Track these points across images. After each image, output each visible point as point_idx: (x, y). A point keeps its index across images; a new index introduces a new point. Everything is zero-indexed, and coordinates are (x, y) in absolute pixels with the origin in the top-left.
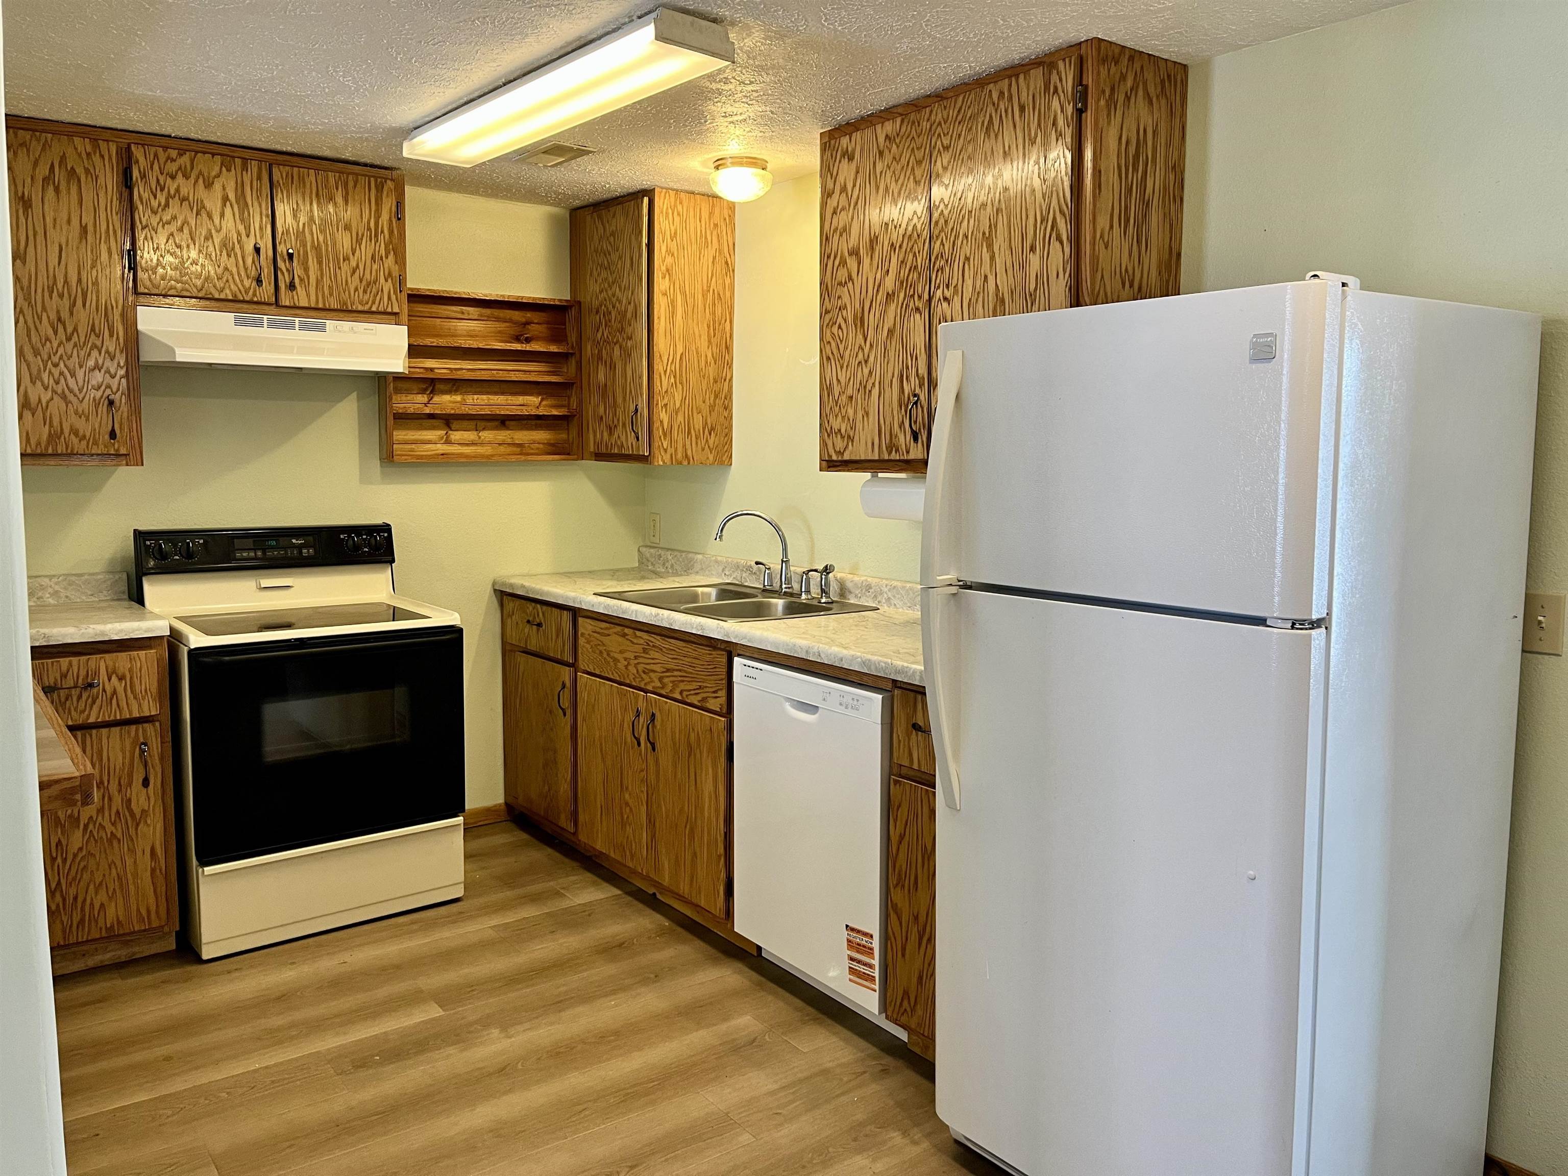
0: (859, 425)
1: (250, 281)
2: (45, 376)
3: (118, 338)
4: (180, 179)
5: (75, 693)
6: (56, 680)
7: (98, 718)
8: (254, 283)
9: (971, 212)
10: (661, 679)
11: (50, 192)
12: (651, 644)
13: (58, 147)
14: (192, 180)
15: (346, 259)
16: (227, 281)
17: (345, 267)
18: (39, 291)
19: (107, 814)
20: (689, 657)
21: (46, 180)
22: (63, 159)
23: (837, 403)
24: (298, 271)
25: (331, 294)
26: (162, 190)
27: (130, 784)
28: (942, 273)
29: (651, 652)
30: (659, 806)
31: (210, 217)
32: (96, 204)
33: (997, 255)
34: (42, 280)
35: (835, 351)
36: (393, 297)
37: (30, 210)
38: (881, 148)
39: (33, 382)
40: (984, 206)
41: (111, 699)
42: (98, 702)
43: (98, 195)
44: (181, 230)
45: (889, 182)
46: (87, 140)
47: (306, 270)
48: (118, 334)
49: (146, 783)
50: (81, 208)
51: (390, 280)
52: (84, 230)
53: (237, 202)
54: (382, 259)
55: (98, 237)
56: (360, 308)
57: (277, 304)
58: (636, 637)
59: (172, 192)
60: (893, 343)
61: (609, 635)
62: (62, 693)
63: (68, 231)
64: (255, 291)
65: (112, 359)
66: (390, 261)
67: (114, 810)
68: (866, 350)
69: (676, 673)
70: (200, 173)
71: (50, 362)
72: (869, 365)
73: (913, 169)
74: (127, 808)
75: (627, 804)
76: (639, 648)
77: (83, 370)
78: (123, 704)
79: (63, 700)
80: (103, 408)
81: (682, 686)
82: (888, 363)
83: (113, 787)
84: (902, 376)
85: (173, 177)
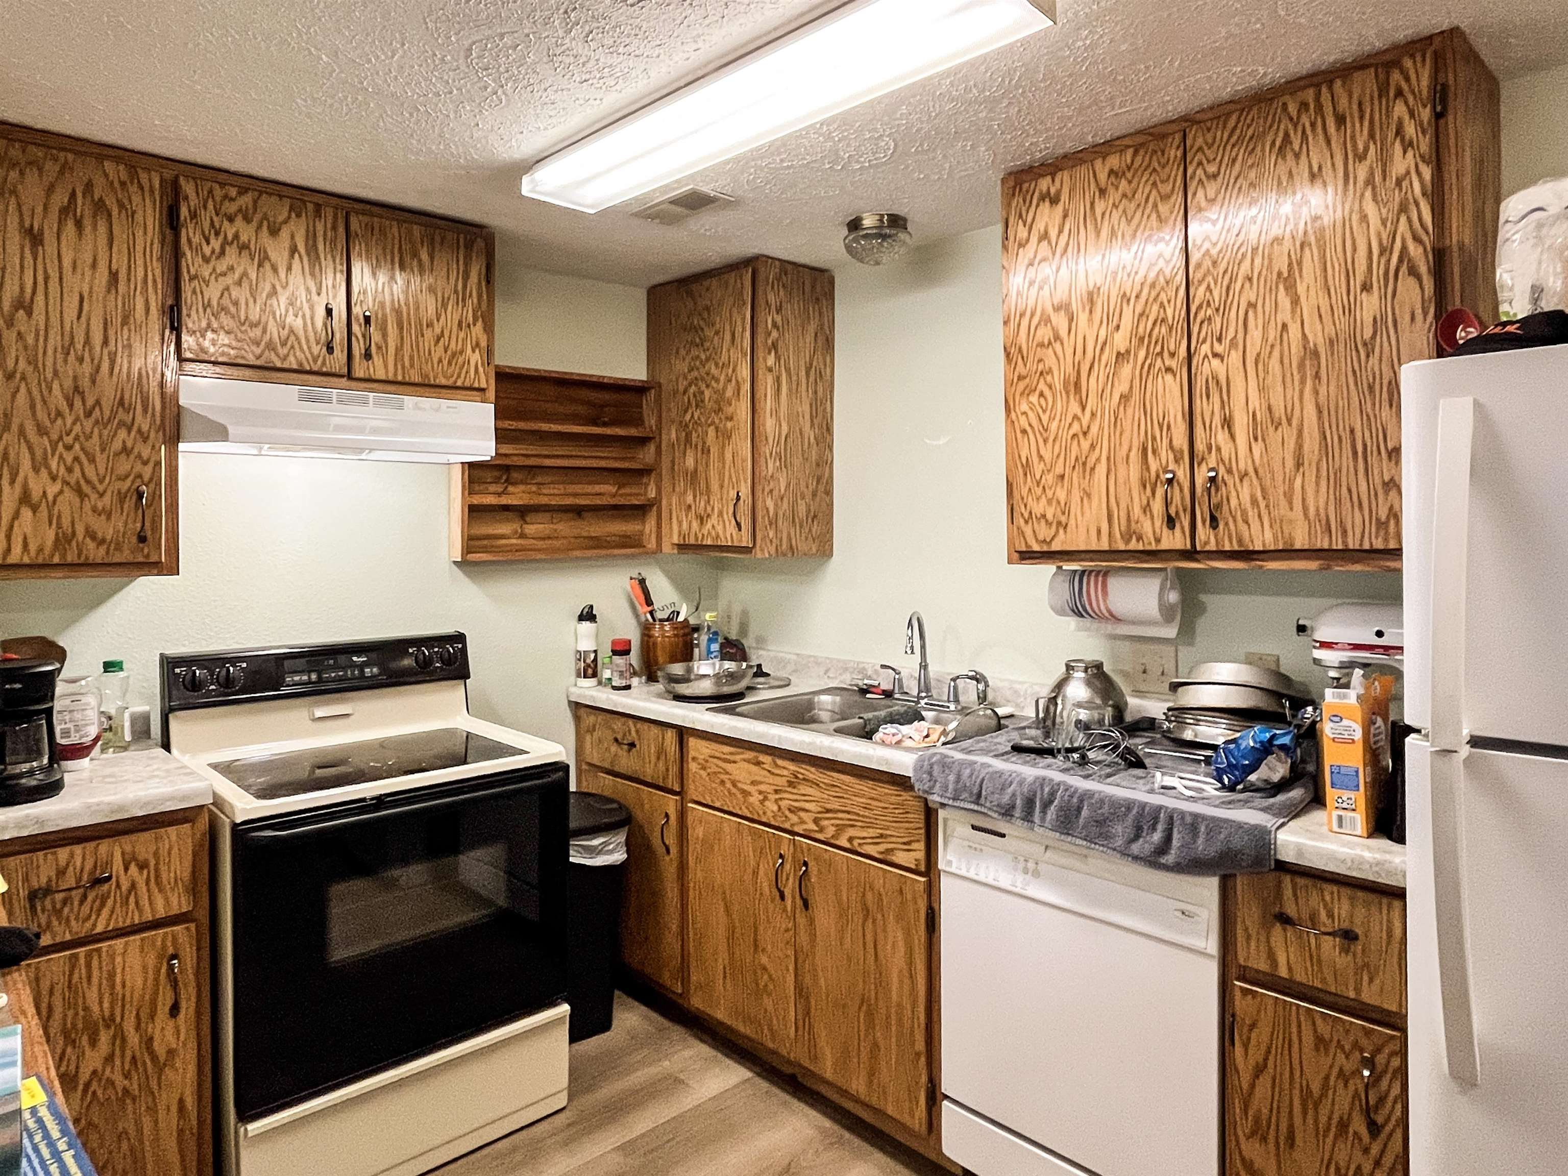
0: (1075, 508)
1: (319, 347)
2: (54, 464)
3: (153, 415)
4: (239, 222)
5: (76, 895)
6: (50, 880)
7: (108, 925)
8: (325, 349)
9: (1257, 248)
10: (816, 821)
11: (70, 226)
12: (800, 776)
13: (83, 171)
14: (255, 223)
15: (430, 325)
16: (292, 347)
17: (428, 333)
18: (50, 352)
19: (118, 1062)
20: (863, 796)
21: (64, 211)
22: (89, 187)
23: (1038, 484)
24: (376, 337)
25: (412, 366)
26: (217, 234)
27: (152, 1016)
28: (1210, 324)
29: (800, 787)
30: (815, 977)
31: (275, 269)
32: (131, 243)
33: (1303, 299)
34: (54, 339)
35: (1035, 422)
36: (481, 369)
37: (40, 248)
38: (1103, 185)
39: (36, 470)
40: (1278, 240)
41: (127, 898)
42: (110, 903)
43: (134, 234)
44: (239, 283)
45: (1116, 223)
46: (122, 167)
47: (385, 336)
48: (154, 409)
49: (174, 1010)
50: (111, 248)
51: (477, 351)
52: (114, 277)
53: (308, 255)
54: (469, 326)
55: (132, 287)
56: (444, 382)
57: (350, 376)
58: (777, 766)
59: (230, 237)
60: (1130, 411)
61: (735, 762)
62: (59, 897)
63: (93, 278)
64: (324, 360)
65: (145, 440)
66: (478, 330)
67: (128, 1054)
68: (1086, 419)
69: (840, 815)
70: (265, 217)
71: (61, 444)
72: (1090, 436)
73: (1155, 206)
74: (148, 1048)
75: (765, 969)
76: (782, 782)
77: (105, 456)
78: (145, 902)
79: (58, 906)
80: (129, 504)
81: (851, 832)
82: (1121, 434)
83: (129, 1026)
84: (1145, 450)
85: (231, 220)
